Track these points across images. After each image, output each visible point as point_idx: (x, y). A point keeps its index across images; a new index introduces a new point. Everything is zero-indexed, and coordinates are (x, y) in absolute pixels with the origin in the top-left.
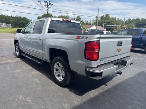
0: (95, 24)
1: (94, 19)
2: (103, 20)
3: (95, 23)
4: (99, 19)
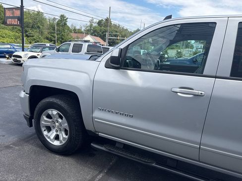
0: (88, 32)
1: (87, 24)
2: (102, 28)
3: (88, 30)
4: (94, 25)
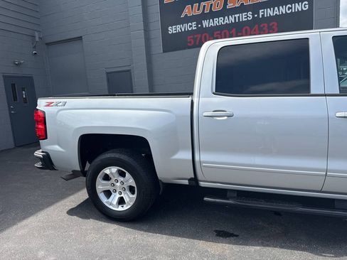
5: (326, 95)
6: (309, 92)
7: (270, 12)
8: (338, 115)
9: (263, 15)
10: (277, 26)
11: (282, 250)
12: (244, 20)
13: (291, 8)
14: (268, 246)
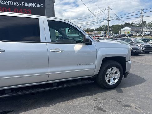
5: (46, 43)
6: (40, 41)
7: (27, 5)
8: (51, 50)
9: (24, 5)
10: (31, 12)
11: (34, 110)
12: (14, 5)
13: (36, 5)
14: (28, 110)
